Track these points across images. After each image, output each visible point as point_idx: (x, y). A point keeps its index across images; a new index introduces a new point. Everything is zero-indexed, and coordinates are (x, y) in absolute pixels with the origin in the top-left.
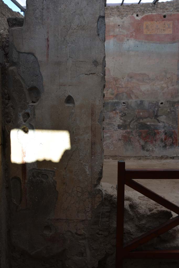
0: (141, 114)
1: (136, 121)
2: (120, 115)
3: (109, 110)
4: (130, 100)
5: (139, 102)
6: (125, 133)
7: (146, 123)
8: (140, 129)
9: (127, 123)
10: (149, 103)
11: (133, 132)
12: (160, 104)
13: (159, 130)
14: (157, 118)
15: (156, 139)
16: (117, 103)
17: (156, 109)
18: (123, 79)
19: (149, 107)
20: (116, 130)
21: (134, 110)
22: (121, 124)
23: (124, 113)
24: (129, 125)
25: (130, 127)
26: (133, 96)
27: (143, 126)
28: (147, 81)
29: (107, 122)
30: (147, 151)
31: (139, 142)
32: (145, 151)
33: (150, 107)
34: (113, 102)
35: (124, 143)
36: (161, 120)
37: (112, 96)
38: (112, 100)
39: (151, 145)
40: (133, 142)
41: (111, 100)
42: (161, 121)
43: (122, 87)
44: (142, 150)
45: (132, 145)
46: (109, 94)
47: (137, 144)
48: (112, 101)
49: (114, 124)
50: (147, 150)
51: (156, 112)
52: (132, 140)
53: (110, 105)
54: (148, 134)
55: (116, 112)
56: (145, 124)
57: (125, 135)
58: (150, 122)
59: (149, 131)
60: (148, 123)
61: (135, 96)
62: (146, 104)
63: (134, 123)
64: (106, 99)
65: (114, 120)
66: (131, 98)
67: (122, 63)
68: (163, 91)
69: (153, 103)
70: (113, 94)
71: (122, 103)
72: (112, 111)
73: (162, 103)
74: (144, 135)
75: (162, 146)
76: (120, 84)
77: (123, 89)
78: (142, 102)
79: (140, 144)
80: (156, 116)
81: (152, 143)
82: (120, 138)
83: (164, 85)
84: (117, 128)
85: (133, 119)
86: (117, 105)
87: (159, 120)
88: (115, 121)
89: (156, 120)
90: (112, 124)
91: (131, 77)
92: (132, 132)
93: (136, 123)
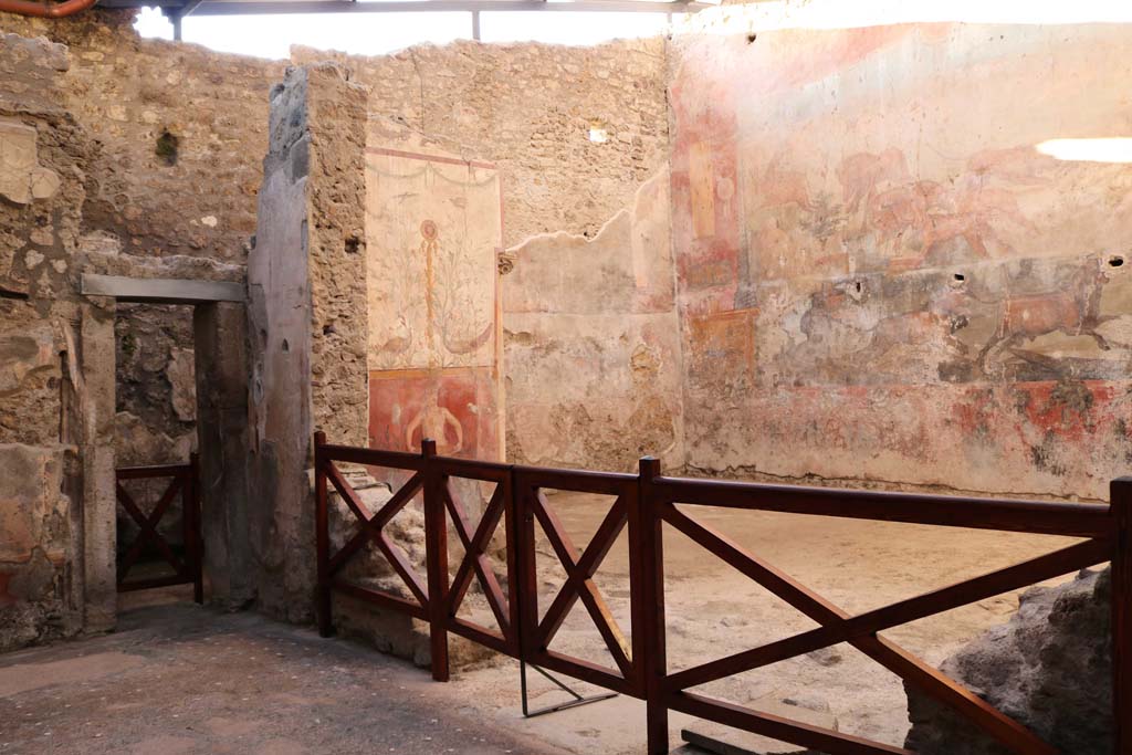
0: (1026, 315)
1: (1007, 346)
2: (946, 327)
3: (907, 310)
4: (982, 264)
5: (1015, 269)
6: (964, 397)
7: (1049, 354)
8: (1024, 380)
9: (973, 357)
10: (1059, 267)
11: (995, 390)
12: (1105, 266)
13: (1104, 382)
14: (1097, 330)
15: (1095, 422)
16: (934, 280)
17: (1090, 290)
18: (952, 181)
19: (1056, 283)
20: (932, 385)
21: (995, 302)
22: (949, 360)
23: (959, 319)
24: (981, 362)
25: (985, 374)
26: (989, 245)
27: (1037, 365)
28: (1046, 174)
29: (903, 354)
30: (1054, 473)
31: (1022, 435)
32: (1049, 474)
33: (1060, 284)
34: (921, 275)
35: (962, 435)
36: (1114, 339)
37: (916, 256)
38: (917, 269)
39: (1074, 448)
40: (995, 431)
41: (911, 269)
42: (1115, 343)
43: (951, 216)
44: (1034, 467)
45: (993, 444)
46: (904, 248)
47: (1013, 440)
48: (915, 272)
49: (927, 360)
50: (1055, 467)
51: (1088, 303)
52: (993, 426)
53: (908, 291)
54: (1058, 400)
55: (931, 313)
56: (1043, 357)
57: (965, 404)
58: (1064, 350)
59: (1061, 386)
60: (1057, 355)
61: (1000, 242)
62: (1046, 275)
63: (998, 353)
64: (897, 268)
65: (924, 347)
66: (984, 254)
67: (946, 120)
68: (1121, 208)
69: (1076, 267)
70: (916, 247)
71: (953, 278)
72: (915, 313)
73: (1117, 262)
74: (1039, 403)
75: (1122, 455)
76: (941, 206)
77: (953, 222)
78: (1027, 266)
79: (1024, 443)
80: (1091, 321)
81: (1076, 438)
82: (949, 417)
83: (1120, 178)
84: (936, 375)
85: (995, 340)
86: (933, 288)
87: (1105, 338)
88: (929, 351)
89: (1091, 339)
90: (919, 360)
91: (981, 170)
92: (990, 391)
93: (1005, 355)
